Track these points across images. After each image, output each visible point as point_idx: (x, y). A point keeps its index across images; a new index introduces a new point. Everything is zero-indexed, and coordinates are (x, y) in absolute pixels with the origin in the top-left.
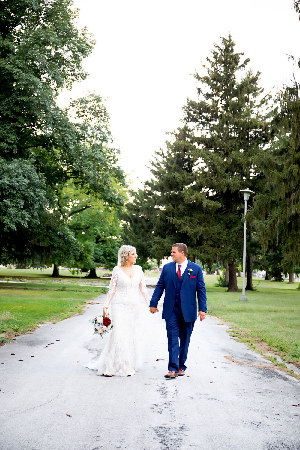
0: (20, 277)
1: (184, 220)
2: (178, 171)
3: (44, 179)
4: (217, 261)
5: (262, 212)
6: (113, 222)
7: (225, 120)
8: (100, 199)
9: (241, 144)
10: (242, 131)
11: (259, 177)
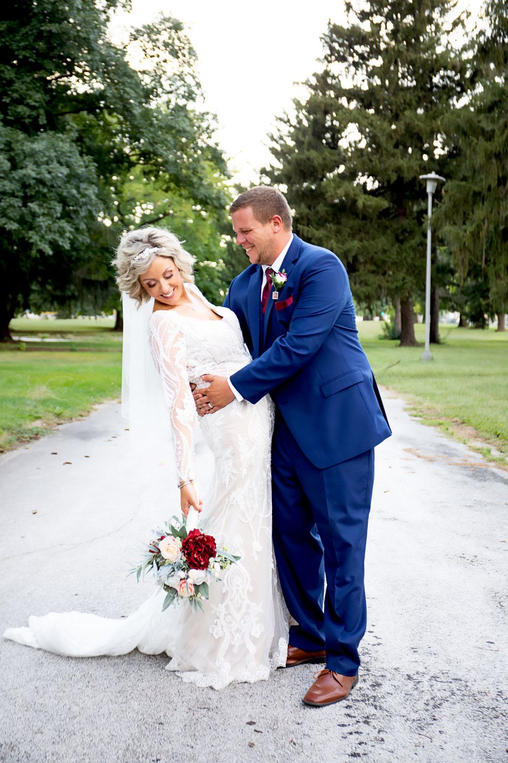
0: (62, 333)
1: (327, 230)
2: (316, 148)
3: (93, 167)
4: (382, 296)
5: (457, 211)
6: (209, 239)
7: (392, 57)
8: (187, 198)
9: (419, 98)
10: (422, 75)
11: (450, 155)
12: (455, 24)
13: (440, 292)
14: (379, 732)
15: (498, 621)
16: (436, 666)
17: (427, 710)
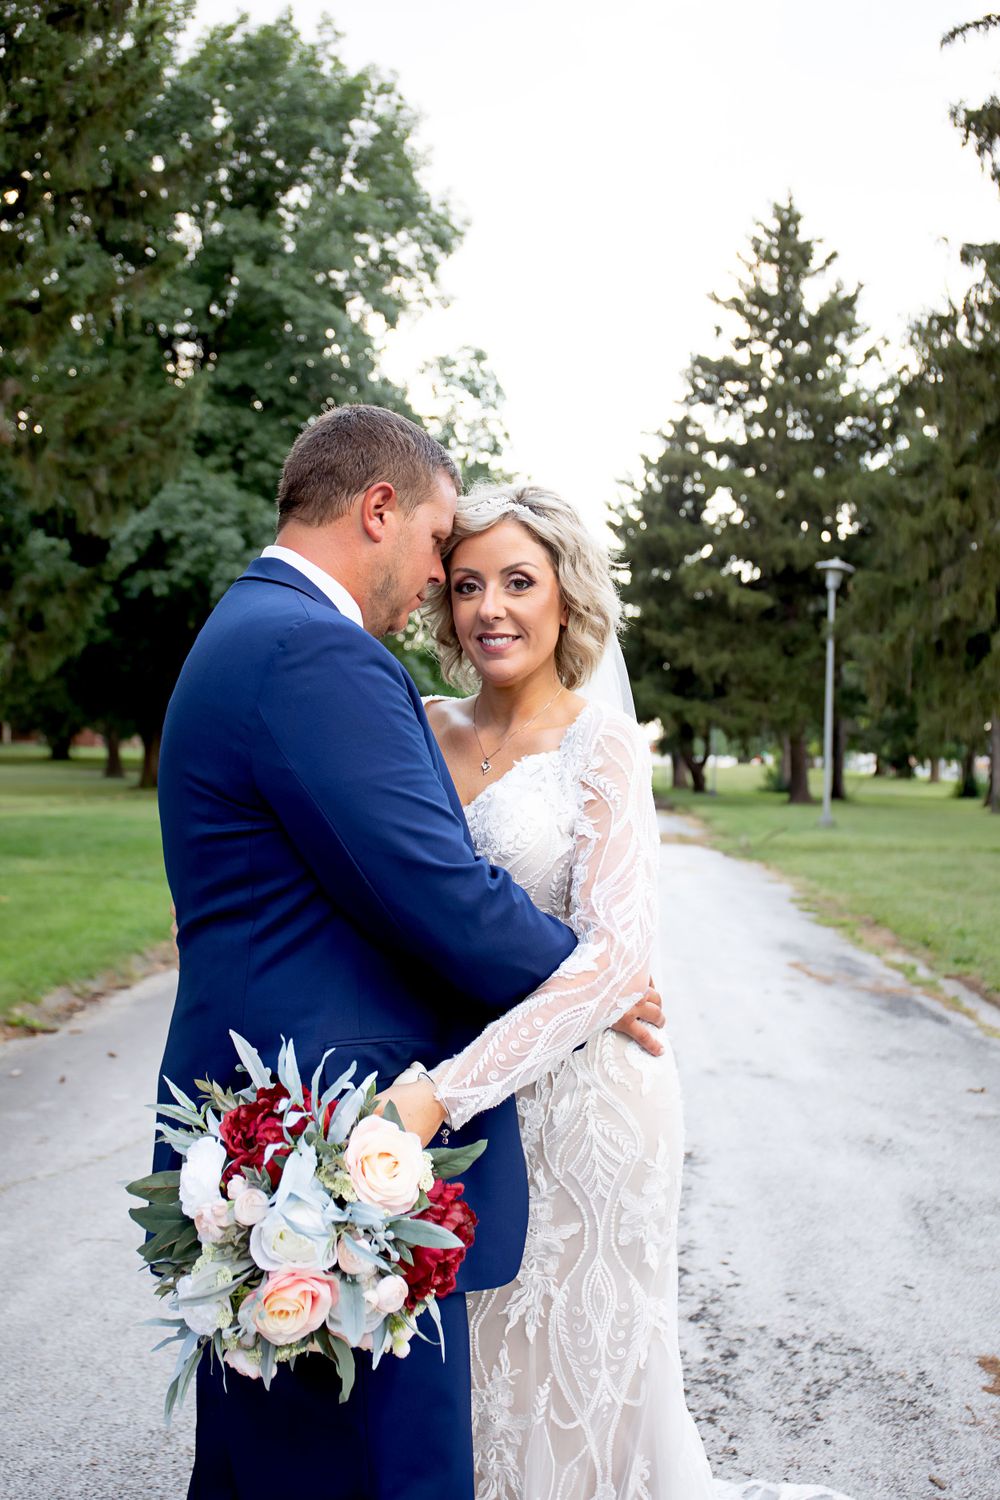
1: (685, 637)
2: (670, 522)
4: (763, 731)
5: (871, 614)
7: (779, 398)
9: (818, 455)
10: (821, 424)
11: (862, 533)
12: (868, 355)
13: (847, 726)
14: (731, 1438)
15: (922, 1251)
16: (824, 1324)
17: (807, 1403)
